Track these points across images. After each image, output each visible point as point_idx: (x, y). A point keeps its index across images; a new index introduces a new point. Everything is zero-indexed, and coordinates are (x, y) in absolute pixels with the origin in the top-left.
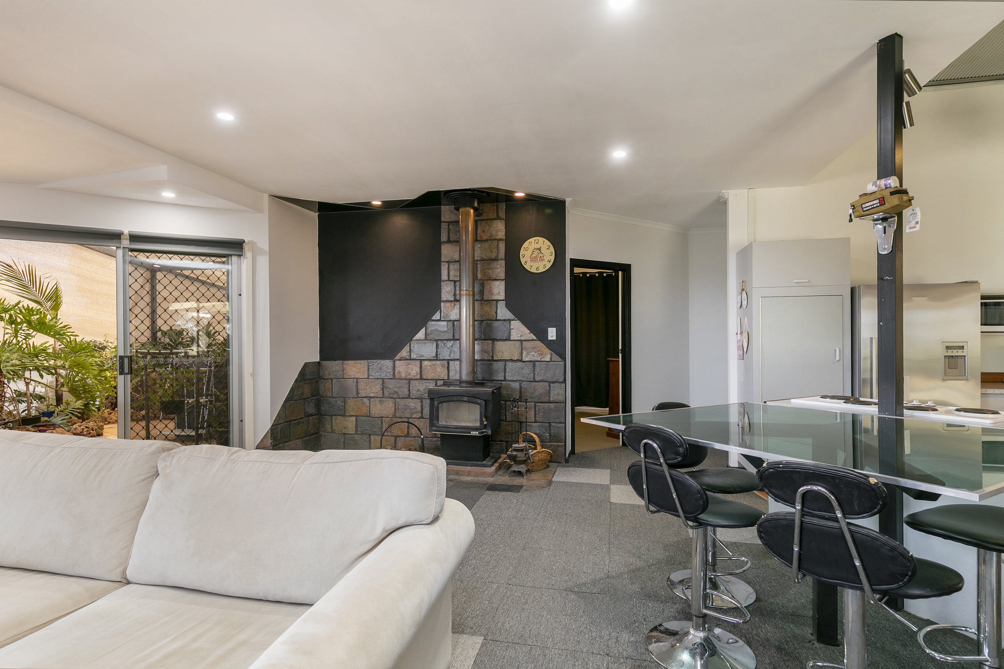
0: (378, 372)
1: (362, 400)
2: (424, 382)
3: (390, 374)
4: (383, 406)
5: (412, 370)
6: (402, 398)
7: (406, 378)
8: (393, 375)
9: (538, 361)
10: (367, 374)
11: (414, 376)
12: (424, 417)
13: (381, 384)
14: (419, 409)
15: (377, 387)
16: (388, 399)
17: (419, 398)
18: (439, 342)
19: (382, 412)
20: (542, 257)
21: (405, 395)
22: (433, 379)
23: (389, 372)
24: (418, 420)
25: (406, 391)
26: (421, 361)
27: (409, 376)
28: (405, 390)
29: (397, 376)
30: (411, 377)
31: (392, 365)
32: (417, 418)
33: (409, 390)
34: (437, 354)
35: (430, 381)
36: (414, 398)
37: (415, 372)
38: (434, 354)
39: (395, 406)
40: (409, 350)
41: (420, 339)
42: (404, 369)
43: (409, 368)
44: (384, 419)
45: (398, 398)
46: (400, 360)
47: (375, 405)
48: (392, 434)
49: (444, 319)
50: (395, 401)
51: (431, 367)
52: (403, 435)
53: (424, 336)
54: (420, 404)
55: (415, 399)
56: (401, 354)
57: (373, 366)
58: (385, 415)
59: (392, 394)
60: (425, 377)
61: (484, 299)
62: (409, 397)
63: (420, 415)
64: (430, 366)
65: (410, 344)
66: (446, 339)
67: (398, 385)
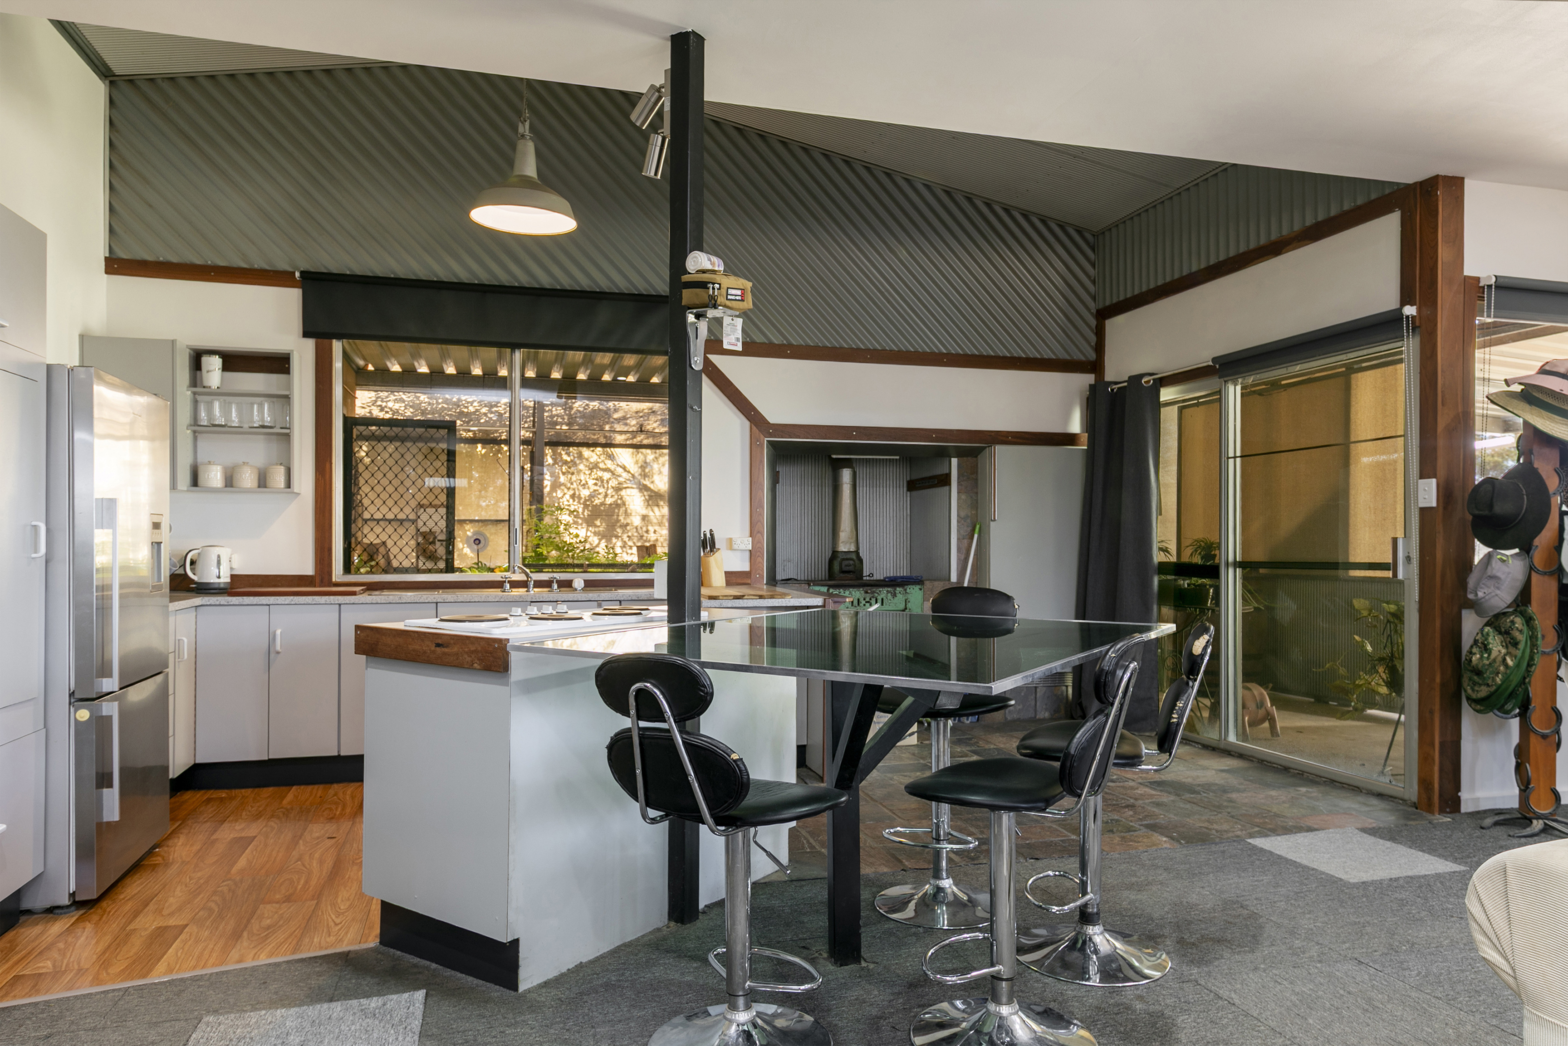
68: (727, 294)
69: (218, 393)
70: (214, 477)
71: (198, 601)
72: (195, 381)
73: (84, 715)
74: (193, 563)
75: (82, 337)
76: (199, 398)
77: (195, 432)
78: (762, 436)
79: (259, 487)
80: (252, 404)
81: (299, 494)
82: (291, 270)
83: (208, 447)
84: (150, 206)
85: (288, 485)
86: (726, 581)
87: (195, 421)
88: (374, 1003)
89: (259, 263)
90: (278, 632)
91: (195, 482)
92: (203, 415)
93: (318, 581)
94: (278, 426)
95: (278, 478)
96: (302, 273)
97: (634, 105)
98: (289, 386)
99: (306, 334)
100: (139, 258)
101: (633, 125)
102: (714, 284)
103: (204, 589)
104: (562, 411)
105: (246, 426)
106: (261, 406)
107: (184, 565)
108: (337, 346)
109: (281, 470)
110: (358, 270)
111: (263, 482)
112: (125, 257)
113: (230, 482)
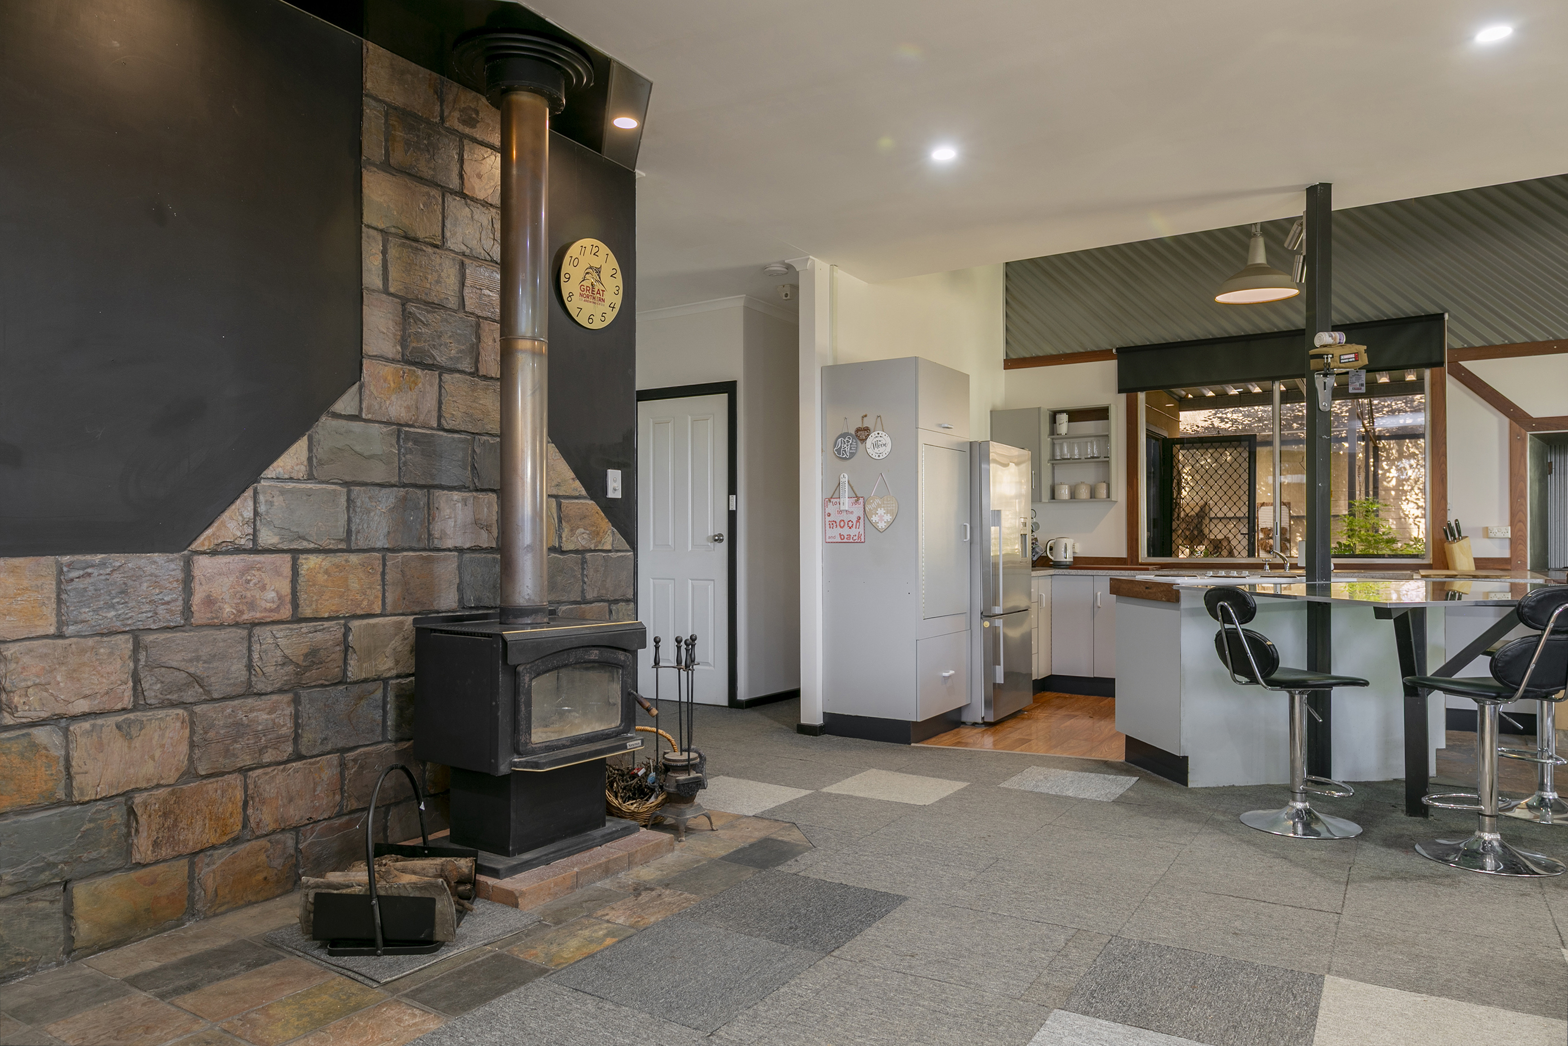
0: (113, 606)
1: (29, 734)
2: (305, 627)
3: (169, 611)
4: (137, 743)
5: (263, 588)
6: (224, 699)
7: (240, 620)
8: (183, 613)
9: (591, 551)
10: (53, 619)
11: (271, 610)
12: (304, 752)
13: (128, 653)
14: (287, 729)
15: (110, 669)
16: (161, 713)
17: (286, 688)
18: (356, 489)
19: (132, 771)
20: (601, 292)
21: (235, 685)
22: (337, 618)
23: (168, 603)
24: (284, 770)
25: (238, 669)
26: (295, 553)
27: (252, 614)
28: (233, 668)
29: (200, 615)
30: (258, 615)
31: (180, 575)
32: (279, 763)
33: (250, 667)
34: (349, 532)
35: (326, 624)
36: (269, 690)
37: (273, 594)
38: (341, 533)
39: (192, 732)
40: (252, 515)
41: (291, 478)
42: (232, 587)
43: (248, 582)
44: (138, 799)
45: (206, 701)
46: (214, 553)
47: (100, 747)
48: (181, 849)
49: (370, 416)
50: (192, 714)
51: (329, 575)
52: (225, 839)
53: (303, 468)
54: (289, 710)
55: (272, 693)
56: (219, 529)
57: (88, 580)
58: (148, 780)
59: (180, 690)
60: (308, 612)
61: (481, 374)
62: (249, 692)
63: (290, 749)
64: (326, 572)
65: (256, 493)
66: (378, 481)
67: (204, 651)
68: (1340, 360)
69: (1067, 437)
70: (1064, 492)
71: (1052, 572)
72: (1053, 432)
73: (987, 624)
74: (1051, 549)
75: (991, 412)
76: (1056, 442)
77: (1053, 464)
78: (1523, 431)
79: (1091, 498)
80: (1087, 442)
81: (1116, 502)
82: (1110, 348)
83: (1061, 473)
84: (1028, 322)
85: (1108, 496)
86: (1476, 566)
87: (1053, 458)
88: (1111, 777)
89: (1091, 347)
90: (1099, 594)
91: (1053, 497)
92: (1058, 453)
93: (1129, 562)
94: (1102, 456)
95: (1102, 492)
96: (1117, 349)
97: (1287, 233)
98: (1108, 428)
99: (1120, 391)
100: (1021, 357)
101: (1286, 249)
102: (1327, 355)
103: (1057, 565)
104: (1403, 404)
105: (1083, 458)
106: (1092, 442)
107: (1046, 551)
108: (1142, 396)
109: (1104, 485)
110: (1155, 340)
111: (1093, 495)
112: (1014, 357)
113: (1073, 495)
